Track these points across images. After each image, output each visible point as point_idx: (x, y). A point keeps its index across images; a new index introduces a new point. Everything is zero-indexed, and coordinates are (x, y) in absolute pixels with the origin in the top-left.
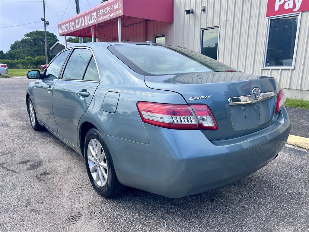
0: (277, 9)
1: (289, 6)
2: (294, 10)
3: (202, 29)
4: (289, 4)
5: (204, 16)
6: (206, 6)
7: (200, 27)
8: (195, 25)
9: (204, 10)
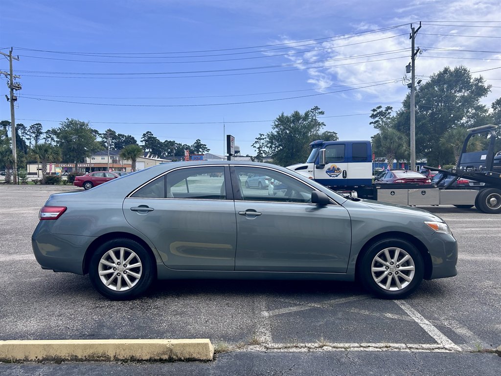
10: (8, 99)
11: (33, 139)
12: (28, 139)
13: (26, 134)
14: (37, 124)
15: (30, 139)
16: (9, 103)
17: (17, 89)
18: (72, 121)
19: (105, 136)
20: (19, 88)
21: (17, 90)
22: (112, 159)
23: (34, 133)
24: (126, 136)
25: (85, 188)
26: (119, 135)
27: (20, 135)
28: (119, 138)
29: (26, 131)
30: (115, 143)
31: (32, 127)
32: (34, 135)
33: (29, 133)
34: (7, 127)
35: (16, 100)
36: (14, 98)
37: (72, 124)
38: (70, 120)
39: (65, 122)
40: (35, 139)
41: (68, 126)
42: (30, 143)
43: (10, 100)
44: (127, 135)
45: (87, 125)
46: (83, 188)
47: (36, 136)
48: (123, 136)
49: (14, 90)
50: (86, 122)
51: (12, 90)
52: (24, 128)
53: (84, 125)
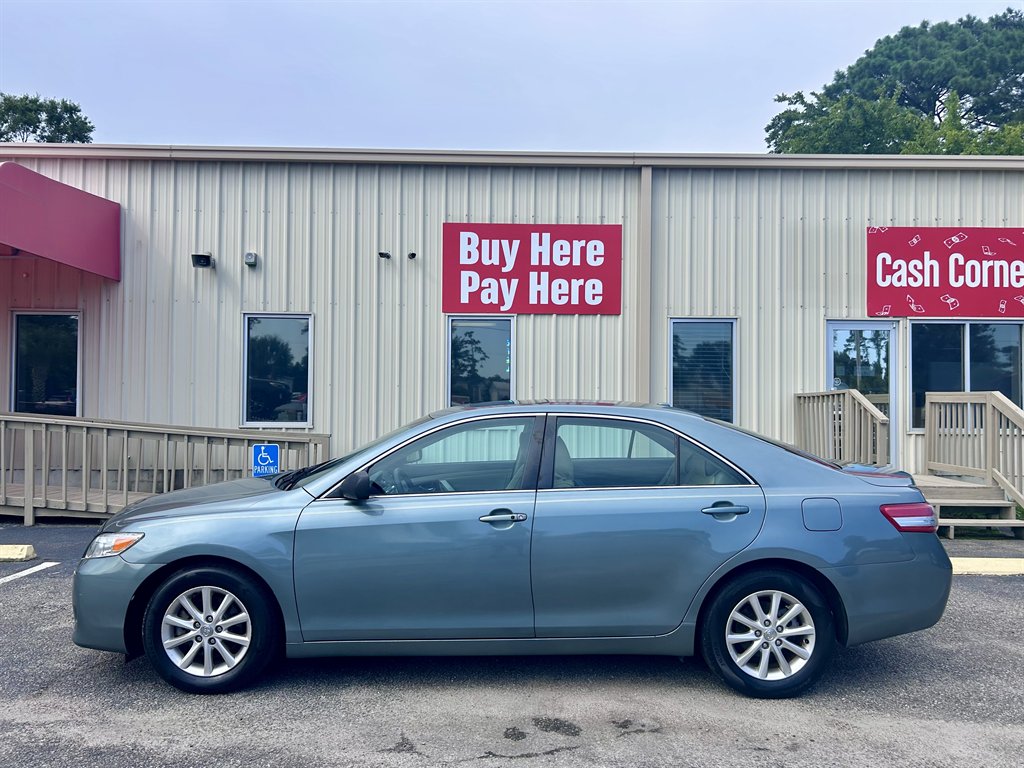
0: (465, 299)
1: (489, 298)
2: (503, 309)
3: (247, 317)
4: (489, 295)
5: (252, 281)
6: (261, 255)
7: (242, 309)
8: (220, 302)
9: (253, 266)
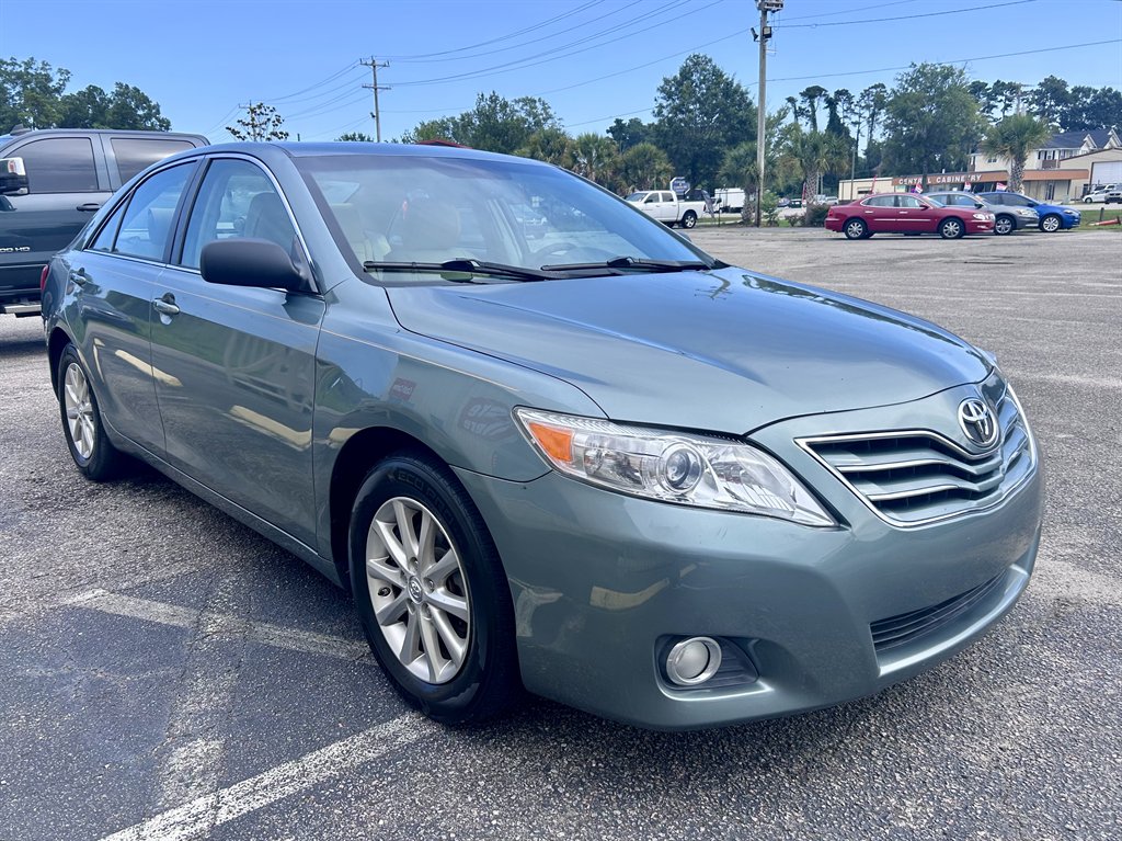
10: (756, 36)
11: (865, 123)
12: (855, 123)
13: (853, 111)
14: (875, 87)
15: (859, 123)
16: (758, 45)
17: (774, 8)
18: (924, 67)
19: (1039, 97)
20: (777, 5)
21: (774, 12)
22: (1042, 157)
23: (868, 107)
24: (1095, 91)
25: (847, 235)
26: (1076, 90)
27: (840, 115)
28: (1077, 99)
29: (853, 106)
30: (1063, 113)
31: (866, 93)
32: (867, 114)
33: (857, 110)
34: (816, 100)
35: (770, 36)
36: (767, 32)
37: (924, 74)
38: (919, 65)
39: (908, 74)
40: (868, 122)
41: (914, 82)
42: (859, 131)
43: (759, 39)
44: (1098, 88)
45: (961, 73)
46: (843, 235)
47: (872, 116)
48: (1086, 92)
49: (769, 13)
50: (958, 67)
51: (765, 13)
52: (850, 98)
53: (952, 74)
